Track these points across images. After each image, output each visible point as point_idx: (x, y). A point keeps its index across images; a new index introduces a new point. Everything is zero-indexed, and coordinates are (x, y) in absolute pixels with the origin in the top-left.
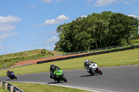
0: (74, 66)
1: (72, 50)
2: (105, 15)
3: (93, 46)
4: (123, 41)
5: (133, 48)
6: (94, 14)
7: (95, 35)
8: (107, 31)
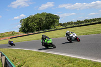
0: (29, 39)
1: (28, 32)
2: (43, 14)
3: (38, 29)
4: (52, 26)
5: (57, 30)
6: (38, 14)
7: (39, 24)
8: (44, 22)
